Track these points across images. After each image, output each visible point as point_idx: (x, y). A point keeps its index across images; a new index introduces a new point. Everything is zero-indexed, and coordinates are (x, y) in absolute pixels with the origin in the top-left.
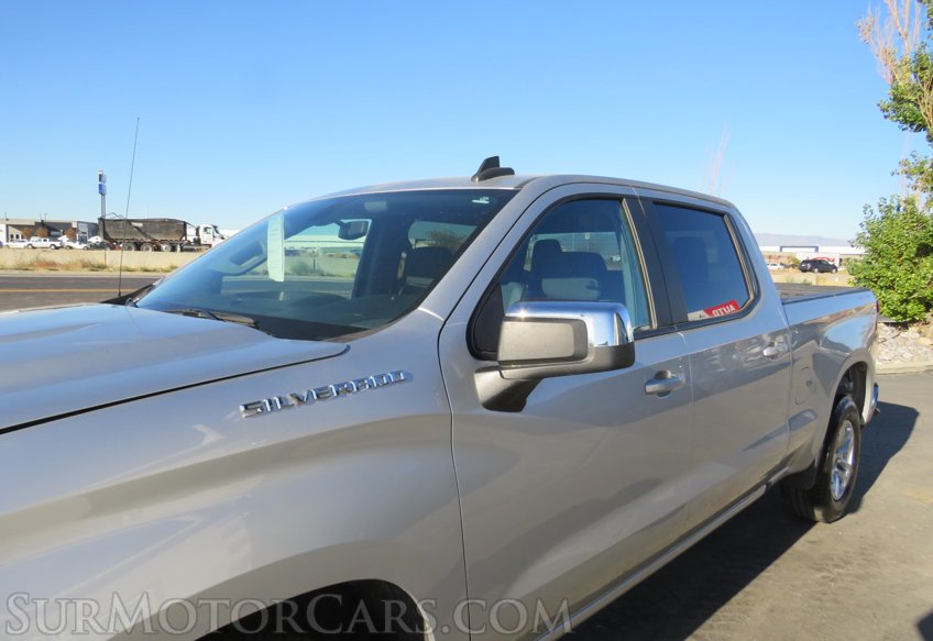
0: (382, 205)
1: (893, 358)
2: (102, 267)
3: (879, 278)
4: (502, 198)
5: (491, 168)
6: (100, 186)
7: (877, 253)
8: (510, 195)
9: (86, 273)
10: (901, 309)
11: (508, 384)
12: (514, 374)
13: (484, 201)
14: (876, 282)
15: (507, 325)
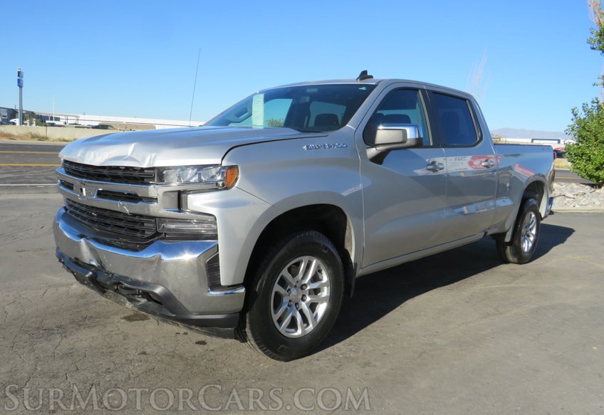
0: (315, 90)
1: (588, 204)
2: (46, 138)
3: (583, 154)
4: (371, 88)
5: (364, 75)
6: (19, 81)
7: (582, 138)
8: (374, 87)
9: (35, 142)
10: (596, 174)
11: (379, 152)
12: (381, 148)
13: (364, 88)
14: (582, 157)
15: (378, 131)
